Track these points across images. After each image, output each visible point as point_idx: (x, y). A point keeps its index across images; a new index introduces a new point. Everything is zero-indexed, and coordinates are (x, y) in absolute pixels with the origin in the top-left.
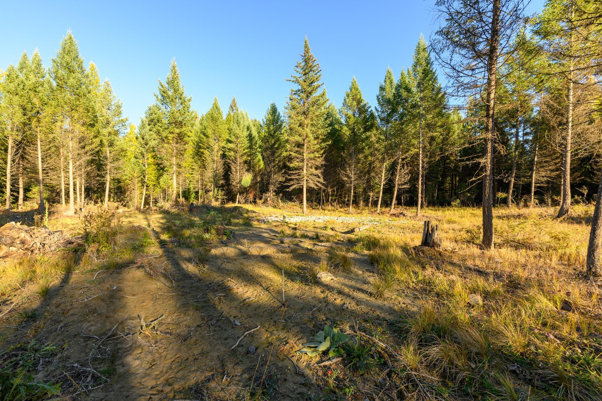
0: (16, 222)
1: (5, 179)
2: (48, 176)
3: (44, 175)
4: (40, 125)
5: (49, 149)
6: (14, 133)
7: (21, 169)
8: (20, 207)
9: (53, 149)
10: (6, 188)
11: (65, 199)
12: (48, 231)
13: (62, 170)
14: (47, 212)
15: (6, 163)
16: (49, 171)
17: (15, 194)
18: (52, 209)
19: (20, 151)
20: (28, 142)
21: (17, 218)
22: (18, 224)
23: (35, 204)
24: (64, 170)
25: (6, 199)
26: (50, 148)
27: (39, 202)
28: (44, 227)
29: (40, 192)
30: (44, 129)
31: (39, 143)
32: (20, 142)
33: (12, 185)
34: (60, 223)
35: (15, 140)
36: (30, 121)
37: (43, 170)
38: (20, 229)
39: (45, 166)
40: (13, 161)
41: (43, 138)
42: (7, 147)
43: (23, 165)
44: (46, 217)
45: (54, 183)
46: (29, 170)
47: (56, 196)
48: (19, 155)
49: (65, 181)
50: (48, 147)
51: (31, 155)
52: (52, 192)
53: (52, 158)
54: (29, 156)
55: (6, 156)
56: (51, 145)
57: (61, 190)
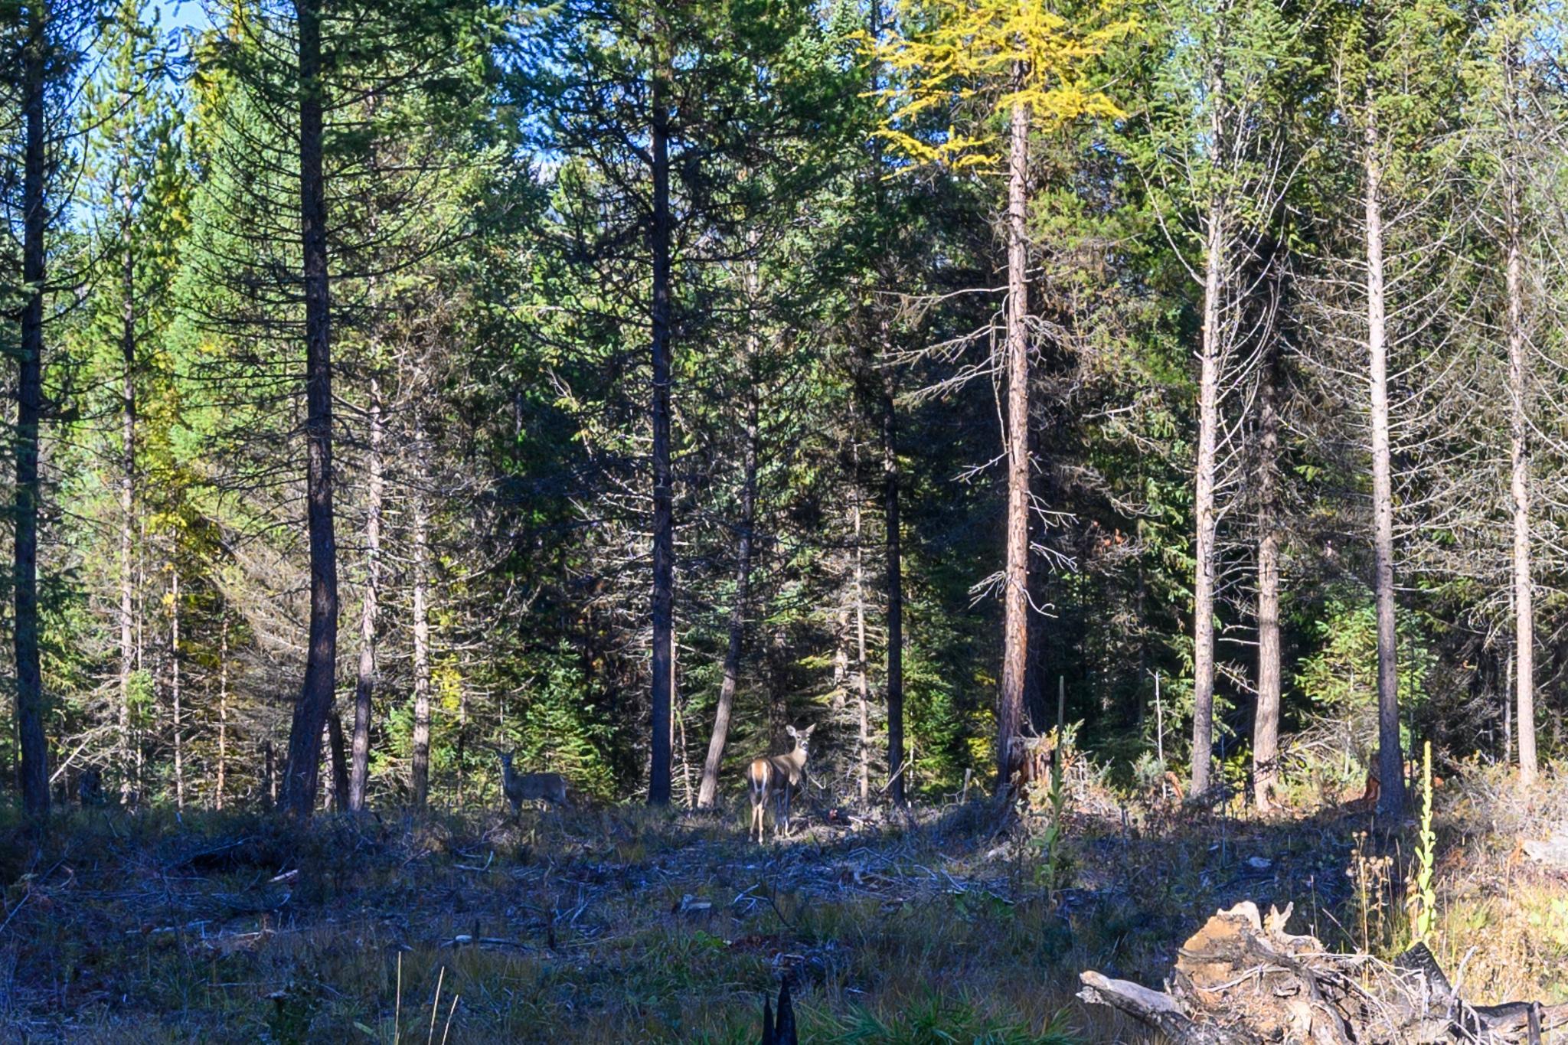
0: (1264, 910)
1: (1185, 561)
2: (1426, 512)
3: (1404, 508)
4: (1384, 69)
5: (1434, 278)
6: (1232, 181)
7: (1265, 470)
8: (1262, 782)
9: (1461, 265)
10: (1190, 631)
11: (1538, 721)
12: (1449, 1000)
13: (1517, 446)
14: (1426, 835)
15: (1188, 427)
16: (1436, 468)
17: (1236, 675)
18: (1455, 810)
19: (1268, 317)
20: (1308, 236)
21: (1250, 870)
22: (1277, 920)
23: (1347, 758)
24: (1530, 447)
25: (1188, 721)
26: (1439, 263)
27: (1373, 744)
28: (1420, 958)
29: (1378, 660)
30: (1407, 99)
31: (1373, 230)
32: (1268, 247)
33: (1222, 609)
34: (1509, 934)
35: (1240, 232)
36: (1318, 58)
37: (1399, 462)
38: (1284, 962)
39: (1411, 423)
40: (1229, 406)
41: (1399, 189)
42: (1201, 290)
43: (1282, 434)
44: (1424, 877)
45: (1463, 567)
46: (1311, 472)
47: (1475, 688)
48: (1259, 355)
49: (1534, 554)
50: (1424, 253)
51: (1329, 344)
52: (1450, 659)
53: (1450, 349)
54: (1312, 347)
55: (1194, 369)
56: (1448, 230)
57: (1510, 634)
